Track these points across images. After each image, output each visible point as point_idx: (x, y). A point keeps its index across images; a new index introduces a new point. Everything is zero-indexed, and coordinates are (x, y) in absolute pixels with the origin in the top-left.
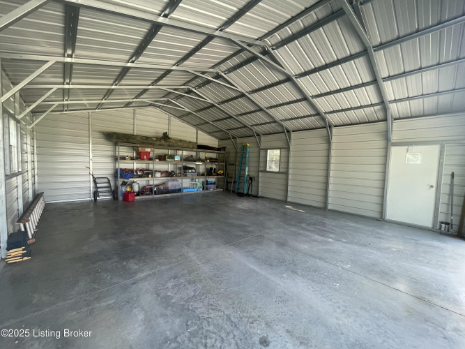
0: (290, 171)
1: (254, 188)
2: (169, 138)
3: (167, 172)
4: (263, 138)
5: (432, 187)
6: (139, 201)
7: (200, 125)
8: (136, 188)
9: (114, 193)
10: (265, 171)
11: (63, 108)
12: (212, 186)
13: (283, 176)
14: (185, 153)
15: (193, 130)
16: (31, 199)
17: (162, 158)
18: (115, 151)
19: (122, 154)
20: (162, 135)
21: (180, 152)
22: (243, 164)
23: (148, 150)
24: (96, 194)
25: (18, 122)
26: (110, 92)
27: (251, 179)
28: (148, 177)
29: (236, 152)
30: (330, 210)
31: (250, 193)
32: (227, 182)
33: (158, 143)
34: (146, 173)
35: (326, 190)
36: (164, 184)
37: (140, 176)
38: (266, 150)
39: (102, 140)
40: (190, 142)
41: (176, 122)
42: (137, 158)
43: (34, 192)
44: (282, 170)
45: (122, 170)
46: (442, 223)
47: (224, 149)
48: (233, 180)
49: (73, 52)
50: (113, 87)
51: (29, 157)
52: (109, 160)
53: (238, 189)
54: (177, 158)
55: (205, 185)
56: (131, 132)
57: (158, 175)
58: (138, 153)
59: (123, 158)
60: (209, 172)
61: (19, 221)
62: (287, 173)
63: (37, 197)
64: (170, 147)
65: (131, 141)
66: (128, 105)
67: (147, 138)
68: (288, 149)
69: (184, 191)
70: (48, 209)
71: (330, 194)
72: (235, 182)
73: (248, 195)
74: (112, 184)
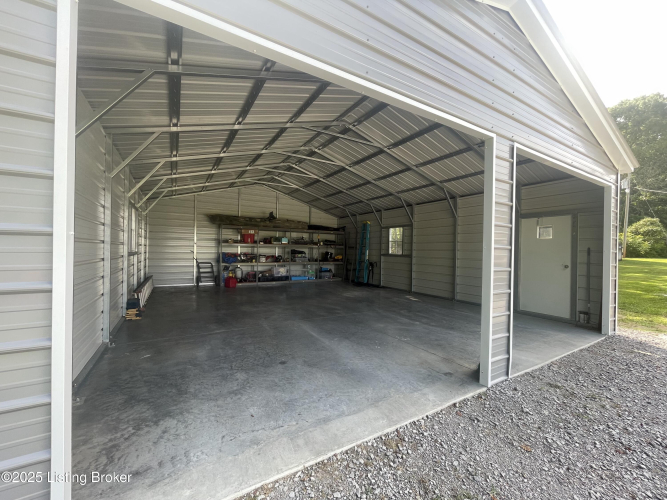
0: (414, 253)
1: (376, 277)
2: (275, 218)
3: (273, 256)
4: (385, 214)
5: (566, 267)
6: (242, 289)
7: (312, 202)
8: (239, 274)
9: (216, 279)
10: (387, 255)
11: (171, 193)
12: (328, 274)
13: (407, 260)
14: (294, 235)
15: (306, 208)
16: (142, 280)
17: (267, 241)
18: (218, 234)
19: (224, 237)
20: (268, 215)
21: (288, 234)
22: (363, 246)
23: (252, 232)
24: (199, 279)
25: (137, 209)
26: (218, 161)
27: (371, 264)
28: (251, 262)
29: (357, 232)
30: (458, 301)
31: (370, 282)
32: (348, 270)
33: (262, 224)
34: (251, 258)
35: (453, 275)
36: (270, 270)
37: (243, 261)
38: (388, 228)
39: (206, 223)
40: (299, 222)
41: (286, 200)
42: (240, 242)
43: (145, 274)
44: (406, 253)
45: (224, 254)
46: (581, 312)
47: (343, 228)
48: (353, 267)
49: (178, 120)
50: (222, 155)
51: (142, 241)
52: (213, 244)
53: (358, 278)
54: (285, 241)
55: (320, 273)
56: (235, 214)
57: (263, 260)
58: (242, 236)
59: (226, 241)
60: (325, 258)
61: (135, 291)
62: (410, 256)
63: (147, 279)
64: (276, 228)
65: (234, 222)
66: (232, 185)
67: (251, 219)
68: (411, 225)
69: (293, 278)
70: (155, 292)
71: (458, 280)
72: (355, 270)
73: (368, 285)
74: (215, 269)
